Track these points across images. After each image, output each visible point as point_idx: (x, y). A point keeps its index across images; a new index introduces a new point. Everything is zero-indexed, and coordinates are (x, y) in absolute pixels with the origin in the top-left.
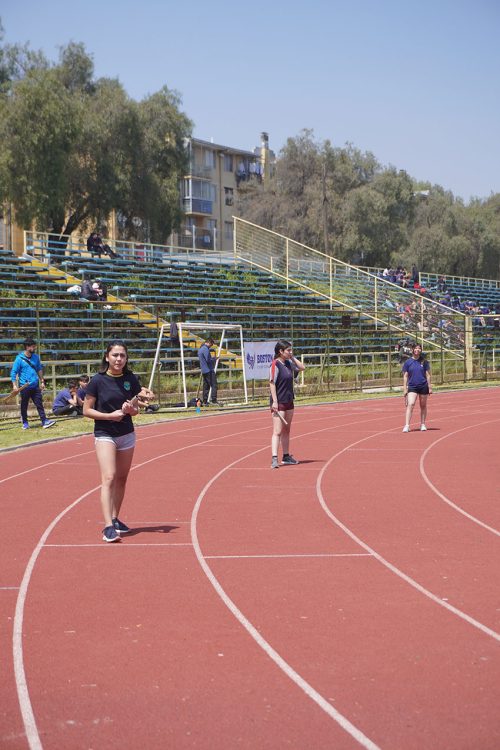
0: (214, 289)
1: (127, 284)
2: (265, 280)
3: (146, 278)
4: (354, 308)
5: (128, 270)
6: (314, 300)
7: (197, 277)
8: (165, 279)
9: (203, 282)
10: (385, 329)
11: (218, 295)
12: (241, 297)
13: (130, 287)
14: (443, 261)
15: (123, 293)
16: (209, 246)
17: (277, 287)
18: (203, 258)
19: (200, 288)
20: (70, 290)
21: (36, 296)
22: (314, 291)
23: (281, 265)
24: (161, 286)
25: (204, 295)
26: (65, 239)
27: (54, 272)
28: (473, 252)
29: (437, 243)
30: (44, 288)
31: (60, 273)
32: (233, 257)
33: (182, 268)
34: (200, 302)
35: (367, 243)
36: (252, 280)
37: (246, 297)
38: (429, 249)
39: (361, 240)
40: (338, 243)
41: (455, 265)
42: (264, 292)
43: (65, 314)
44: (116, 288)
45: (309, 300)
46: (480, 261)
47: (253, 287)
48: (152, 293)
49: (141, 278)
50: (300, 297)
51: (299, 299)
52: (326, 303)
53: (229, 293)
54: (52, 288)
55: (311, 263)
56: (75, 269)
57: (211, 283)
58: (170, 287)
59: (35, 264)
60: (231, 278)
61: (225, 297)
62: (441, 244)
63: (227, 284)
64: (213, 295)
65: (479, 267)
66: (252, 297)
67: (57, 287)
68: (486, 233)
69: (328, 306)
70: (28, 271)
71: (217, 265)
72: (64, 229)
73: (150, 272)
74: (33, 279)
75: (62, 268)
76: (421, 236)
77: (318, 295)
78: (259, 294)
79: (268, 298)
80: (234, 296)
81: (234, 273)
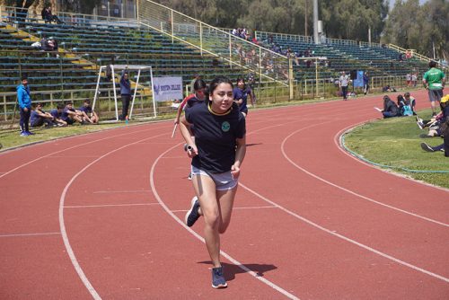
0: (126, 43)
1: (70, 41)
2: (158, 37)
3: (82, 37)
4: (216, 55)
5: (70, 32)
6: (190, 50)
7: (114, 36)
8: (94, 37)
9: (118, 39)
10: (236, 68)
11: (129, 48)
12: (144, 49)
13: (72, 43)
14: (269, 24)
15: (68, 47)
16: (119, 15)
17: (167, 41)
18: (117, 24)
19: (117, 43)
20: (33, 45)
21: (11, 49)
22: (190, 44)
23: (168, 28)
24: (92, 42)
25: (121, 48)
26: (26, 11)
27: (21, 33)
28: (288, 17)
29: (266, 12)
30: (15, 44)
31: (25, 34)
32: (136, 23)
33: (104, 30)
34: (118, 52)
35: (223, 12)
36: (150, 37)
37: (147, 49)
38: (261, 16)
39: (218, 10)
40: (203, 13)
41: (277, 27)
42: (158, 45)
43: (31, 61)
44: (63, 43)
45: (187, 50)
46: (292, 24)
47: (151, 42)
48: (86, 46)
49: (79, 37)
50: (181, 48)
51: (181, 50)
52: (198, 52)
53: (136, 46)
54: (21, 43)
55: (187, 26)
56: (35, 31)
57: (124, 39)
58: (98, 42)
59: (9, 28)
60: (137, 36)
61: (134, 48)
62: (268, 13)
63: (134, 40)
64: (126, 48)
65: (292, 27)
66: (151, 49)
67: (24, 43)
68: (296, 5)
69: (199, 54)
70: (4, 33)
71: (127, 28)
72: (24, 4)
73: (83, 33)
74: (8, 38)
75: (26, 31)
76: (255, 8)
77: (193, 46)
78: (155, 47)
79: (161, 49)
80: (139, 48)
81: (138, 33)
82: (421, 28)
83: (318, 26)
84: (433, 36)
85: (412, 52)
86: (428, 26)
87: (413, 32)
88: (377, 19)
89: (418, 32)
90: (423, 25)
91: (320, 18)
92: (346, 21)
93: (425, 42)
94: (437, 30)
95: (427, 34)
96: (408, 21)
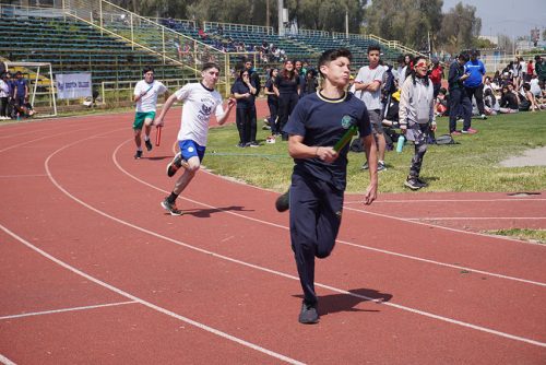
0: (45, 36)
2: (85, 29)
4: (149, 50)
6: (121, 43)
7: (34, 28)
8: (11, 30)
9: (38, 31)
10: (170, 64)
11: (47, 41)
12: (65, 42)
14: (225, 13)
17: (94, 34)
19: (35, 36)
22: (120, 37)
23: (96, 19)
24: (6, 34)
25: (39, 41)
32: (61, 12)
33: (23, 21)
34: (34, 46)
36: (74, 29)
37: (69, 42)
42: (82, 38)
45: (117, 44)
46: (252, 11)
47: (75, 35)
50: (110, 41)
51: (110, 43)
52: (129, 45)
53: (57, 39)
57: (43, 32)
58: (13, 36)
60: (59, 28)
61: (54, 42)
63: (56, 32)
64: (44, 41)
66: (74, 42)
69: (130, 48)
71: (50, 19)
77: (124, 40)
78: (79, 40)
79: (86, 42)
80: (60, 42)
81: (61, 24)
82: (407, 17)
83: (283, 15)
84: (422, 26)
85: (395, 43)
86: (415, 13)
87: (398, 21)
88: (355, 6)
89: (403, 21)
90: (410, 12)
91: (285, 6)
92: (317, 8)
93: (411, 32)
94: (425, 18)
95: (413, 23)
96: (392, 9)
